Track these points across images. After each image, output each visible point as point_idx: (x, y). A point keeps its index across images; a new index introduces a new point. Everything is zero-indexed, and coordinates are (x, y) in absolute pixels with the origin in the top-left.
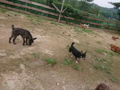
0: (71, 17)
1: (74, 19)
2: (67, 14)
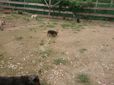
0: (68, 11)
1: (72, 13)
2: (62, 8)
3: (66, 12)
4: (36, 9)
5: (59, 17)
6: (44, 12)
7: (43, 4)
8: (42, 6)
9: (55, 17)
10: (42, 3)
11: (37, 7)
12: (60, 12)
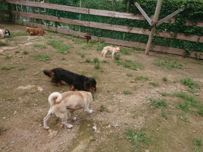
2: (186, 27)
3: (194, 38)
4: (107, 27)
5: (171, 50)
6: (129, 33)
7: (129, 12)
8: (125, 17)
9: (158, 48)
10: (125, 12)
11: (112, 20)
12: (175, 36)
